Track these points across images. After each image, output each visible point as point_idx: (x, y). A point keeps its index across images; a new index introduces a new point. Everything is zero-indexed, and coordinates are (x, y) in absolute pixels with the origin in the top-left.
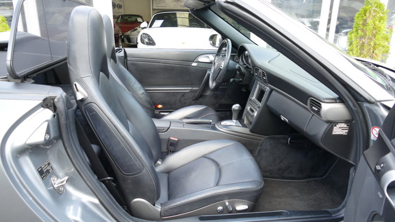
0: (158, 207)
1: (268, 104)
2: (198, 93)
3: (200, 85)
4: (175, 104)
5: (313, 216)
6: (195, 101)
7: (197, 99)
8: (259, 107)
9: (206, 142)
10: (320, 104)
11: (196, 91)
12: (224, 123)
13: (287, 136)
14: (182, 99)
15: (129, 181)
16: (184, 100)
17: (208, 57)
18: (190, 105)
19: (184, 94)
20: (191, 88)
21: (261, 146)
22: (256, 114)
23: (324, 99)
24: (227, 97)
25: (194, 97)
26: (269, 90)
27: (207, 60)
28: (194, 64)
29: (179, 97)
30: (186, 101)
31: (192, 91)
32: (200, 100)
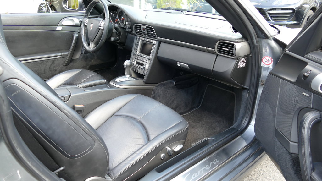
0: (108, 178)
1: (158, 55)
2: (68, 57)
3: (69, 49)
4: (44, 73)
5: (230, 134)
6: (66, 67)
7: (68, 64)
8: (149, 60)
9: (111, 101)
10: (233, 45)
11: (66, 56)
12: (118, 80)
13: (171, 81)
14: (52, 67)
15: (78, 163)
16: (55, 67)
17: (72, 20)
18: (61, 72)
19: (53, 61)
20: (60, 54)
21: (153, 93)
22: (147, 66)
23: (236, 39)
24: (96, 58)
25: (64, 62)
26: (158, 43)
27: (71, 23)
28: (59, 28)
29: (49, 64)
30: (56, 68)
31: (62, 57)
32: (71, 64)
